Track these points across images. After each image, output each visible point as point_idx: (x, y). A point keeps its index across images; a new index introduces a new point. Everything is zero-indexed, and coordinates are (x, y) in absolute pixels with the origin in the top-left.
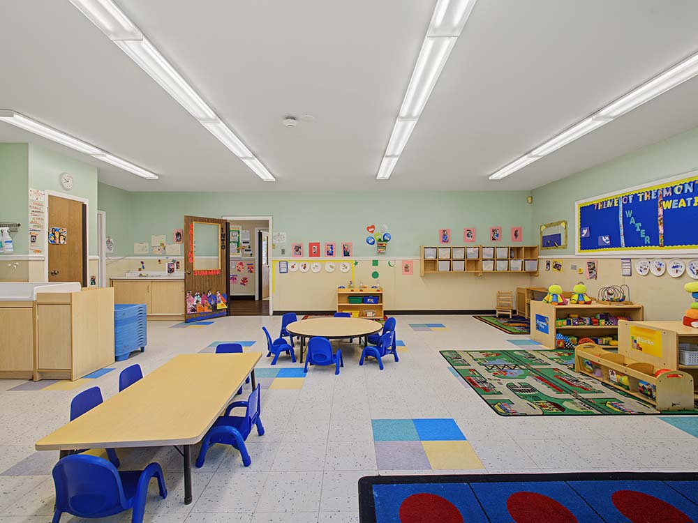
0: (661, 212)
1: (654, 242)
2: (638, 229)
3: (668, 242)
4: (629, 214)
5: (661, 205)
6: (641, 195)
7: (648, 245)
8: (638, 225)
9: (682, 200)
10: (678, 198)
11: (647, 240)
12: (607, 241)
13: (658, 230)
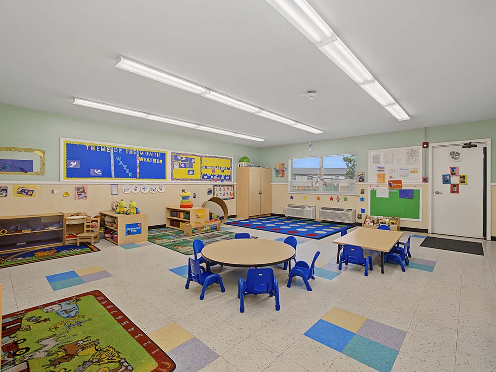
0: (138, 162)
1: (134, 176)
2: (125, 169)
3: (142, 177)
4: (118, 159)
5: (139, 159)
6: (127, 150)
7: (130, 177)
8: (125, 166)
9: (148, 159)
10: (147, 157)
11: (130, 175)
12: (99, 173)
13: (136, 170)
